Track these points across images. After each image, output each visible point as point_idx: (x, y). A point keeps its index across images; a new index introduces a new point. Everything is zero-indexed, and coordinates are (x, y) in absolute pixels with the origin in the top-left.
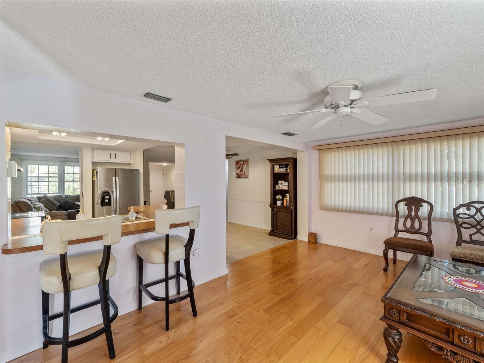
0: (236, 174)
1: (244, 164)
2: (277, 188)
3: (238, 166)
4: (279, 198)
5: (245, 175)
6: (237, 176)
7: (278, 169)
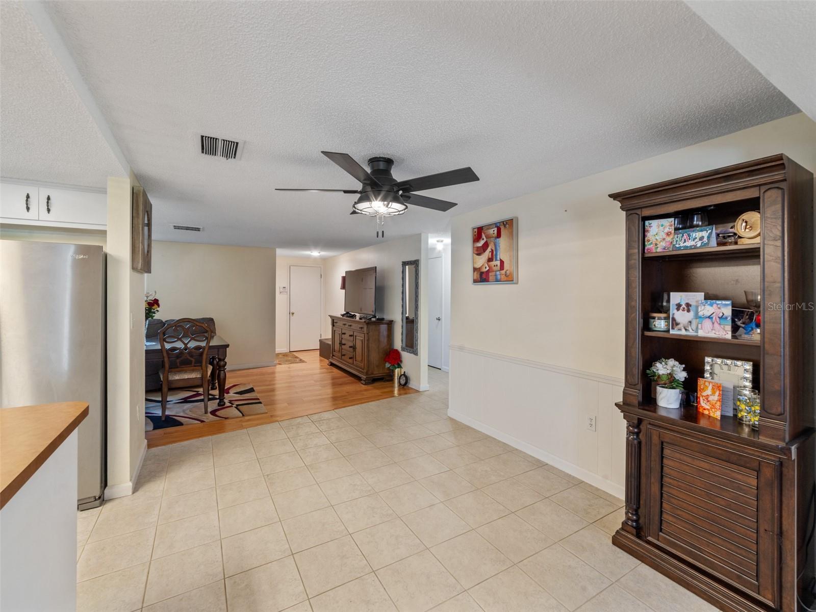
0: (475, 269)
1: (499, 235)
2: (660, 324)
3: (481, 244)
4: (671, 376)
5: (503, 272)
6: (477, 276)
7: (668, 234)
